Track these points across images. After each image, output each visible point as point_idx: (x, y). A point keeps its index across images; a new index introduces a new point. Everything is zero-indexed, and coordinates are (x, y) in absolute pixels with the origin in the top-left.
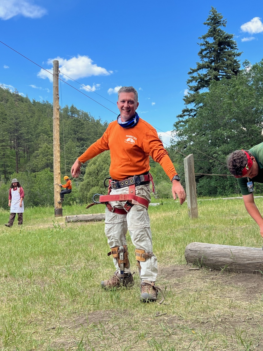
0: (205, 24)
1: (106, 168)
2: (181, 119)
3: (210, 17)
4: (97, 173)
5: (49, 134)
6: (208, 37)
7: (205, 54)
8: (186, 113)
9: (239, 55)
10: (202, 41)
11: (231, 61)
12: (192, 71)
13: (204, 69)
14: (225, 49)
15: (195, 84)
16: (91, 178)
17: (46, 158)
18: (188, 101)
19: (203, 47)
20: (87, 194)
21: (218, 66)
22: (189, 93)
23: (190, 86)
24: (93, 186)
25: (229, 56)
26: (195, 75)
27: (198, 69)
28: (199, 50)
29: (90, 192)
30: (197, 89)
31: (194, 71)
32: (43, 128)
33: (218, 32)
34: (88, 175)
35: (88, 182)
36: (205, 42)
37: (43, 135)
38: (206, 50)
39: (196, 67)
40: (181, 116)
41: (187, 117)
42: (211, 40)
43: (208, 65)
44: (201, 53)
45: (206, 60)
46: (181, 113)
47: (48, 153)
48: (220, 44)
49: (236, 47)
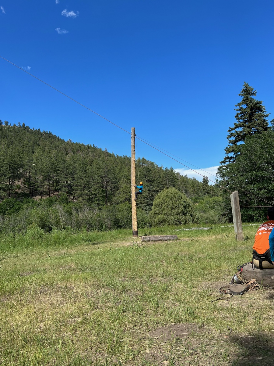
0: (239, 95)
1: (167, 201)
2: (223, 164)
3: (243, 89)
4: (161, 205)
5: (127, 178)
6: (242, 104)
7: (240, 117)
8: (227, 160)
9: (267, 116)
10: (238, 108)
11: (261, 120)
12: (231, 129)
13: (240, 127)
14: (256, 112)
15: (233, 138)
16: (157, 209)
17: (126, 194)
18: (228, 151)
19: (239, 112)
20: (154, 220)
21: (251, 124)
22: (229, 145)
23: (229, 140)
24: (158, 214)
25: (260, 117)
26: (233, 132)
27: (235, 128)
28: (236, 114)
29: (156, 218)
30: (235, 142)
31: (232, 129)
32: (124, 174)
33: (250, 100)
34: (155, 207)
35: (155, 211)
36: (240, 108)
37: (123, 179)
38: (241, 113)
39: (233, 126)
40: (223, 162)
41: (228, 163)
42: (244, 106)
43: (243, 125)
44: (237, 116)
45: (241, 121)
46: (223, 160)
47: (127, 191)
48: (252, 109)
49: (265, 110)
